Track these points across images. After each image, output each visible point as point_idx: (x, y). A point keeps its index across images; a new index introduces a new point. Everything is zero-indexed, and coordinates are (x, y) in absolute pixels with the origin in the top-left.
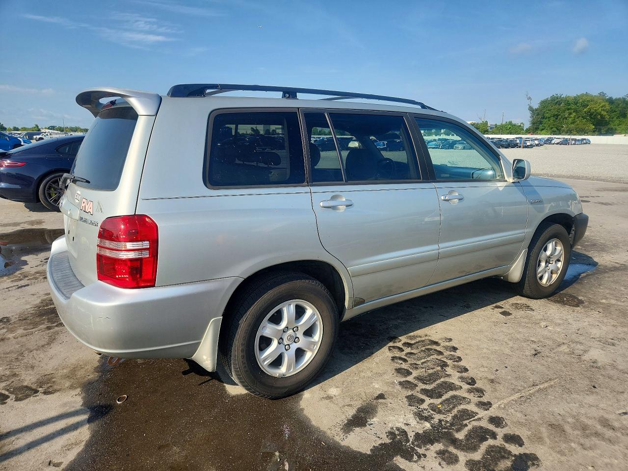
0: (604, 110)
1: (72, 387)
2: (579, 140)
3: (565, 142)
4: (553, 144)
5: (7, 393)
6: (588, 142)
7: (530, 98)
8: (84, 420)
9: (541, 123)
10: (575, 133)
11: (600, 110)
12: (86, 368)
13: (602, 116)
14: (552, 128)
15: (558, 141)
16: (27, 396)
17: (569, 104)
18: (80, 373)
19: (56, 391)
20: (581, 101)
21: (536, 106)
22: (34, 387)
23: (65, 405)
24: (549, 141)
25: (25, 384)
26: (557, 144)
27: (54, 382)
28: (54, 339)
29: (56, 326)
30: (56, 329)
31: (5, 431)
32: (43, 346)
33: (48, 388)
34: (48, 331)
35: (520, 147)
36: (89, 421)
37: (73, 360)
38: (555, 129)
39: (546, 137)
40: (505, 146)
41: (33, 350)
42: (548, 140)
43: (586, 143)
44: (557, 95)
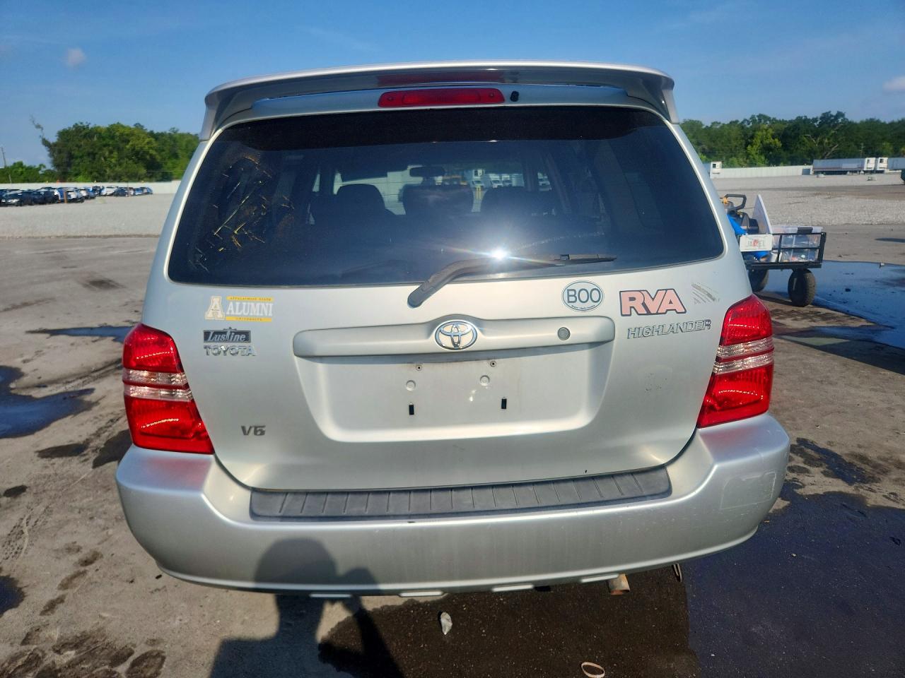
0: (151, 148)
2: (138, 190)
3: (121, 193)
4: (105, 195)
6: (149, 192)
7: (38, 126)
9: (69, 165)
10: (126, 179)
11: (147, 147)
13: (151, 155)
14: (91, 173)
15: (111, 191)
17: (104, 139)
20: (117, 134)
21: (53, 139)
24: (97, 191)
26: (111, 195)
35: (62, 201)
38: (95, 174)
39: (90, 185)
40: (39, 201)
42: (95, 190)
43: (148, 193)
44: (81, 123)
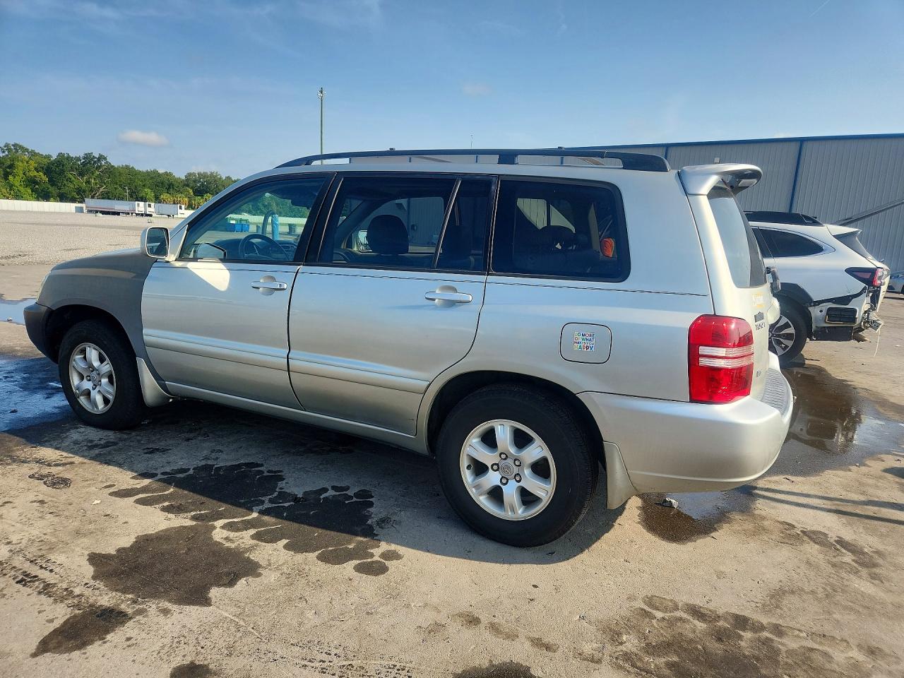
1: (763, 518)
5: (838, 547)
8: (759, 490)
12: (740, 528)
16: (814, 532)
18: (749, 526)
19: (783, 523)
22: (805, 538)
23: (774, 508)
25: (817, 546)
27: (782, 533)
28: (772, 597)
29: (762, 628)
30: (765, 620)
31: (832, 514)
32: (793, 592)
33: (789, 529)
34: (780, 622)
36: (756, 488)
37: (753, 545)
41: (808, 593)
